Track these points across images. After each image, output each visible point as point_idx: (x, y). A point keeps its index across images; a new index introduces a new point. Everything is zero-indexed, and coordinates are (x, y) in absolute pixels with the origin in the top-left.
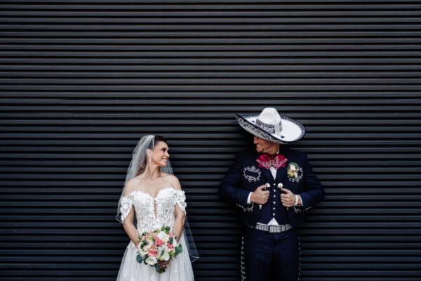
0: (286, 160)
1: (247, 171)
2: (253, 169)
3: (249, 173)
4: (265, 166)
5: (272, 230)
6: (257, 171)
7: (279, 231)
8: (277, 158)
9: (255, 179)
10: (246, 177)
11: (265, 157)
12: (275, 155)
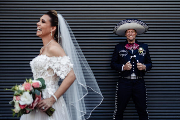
0: (139, 45)
1: (121, 52)
2: (124, 51)
3: (122, 53)
4: (129, 49)
5: (132, 78)
6: (126, 51)
7: (135, 78)
8: (134, 45)
9: (125, 55)
10: (121, 55)
11: (128, 45)
12: (133, 44)
